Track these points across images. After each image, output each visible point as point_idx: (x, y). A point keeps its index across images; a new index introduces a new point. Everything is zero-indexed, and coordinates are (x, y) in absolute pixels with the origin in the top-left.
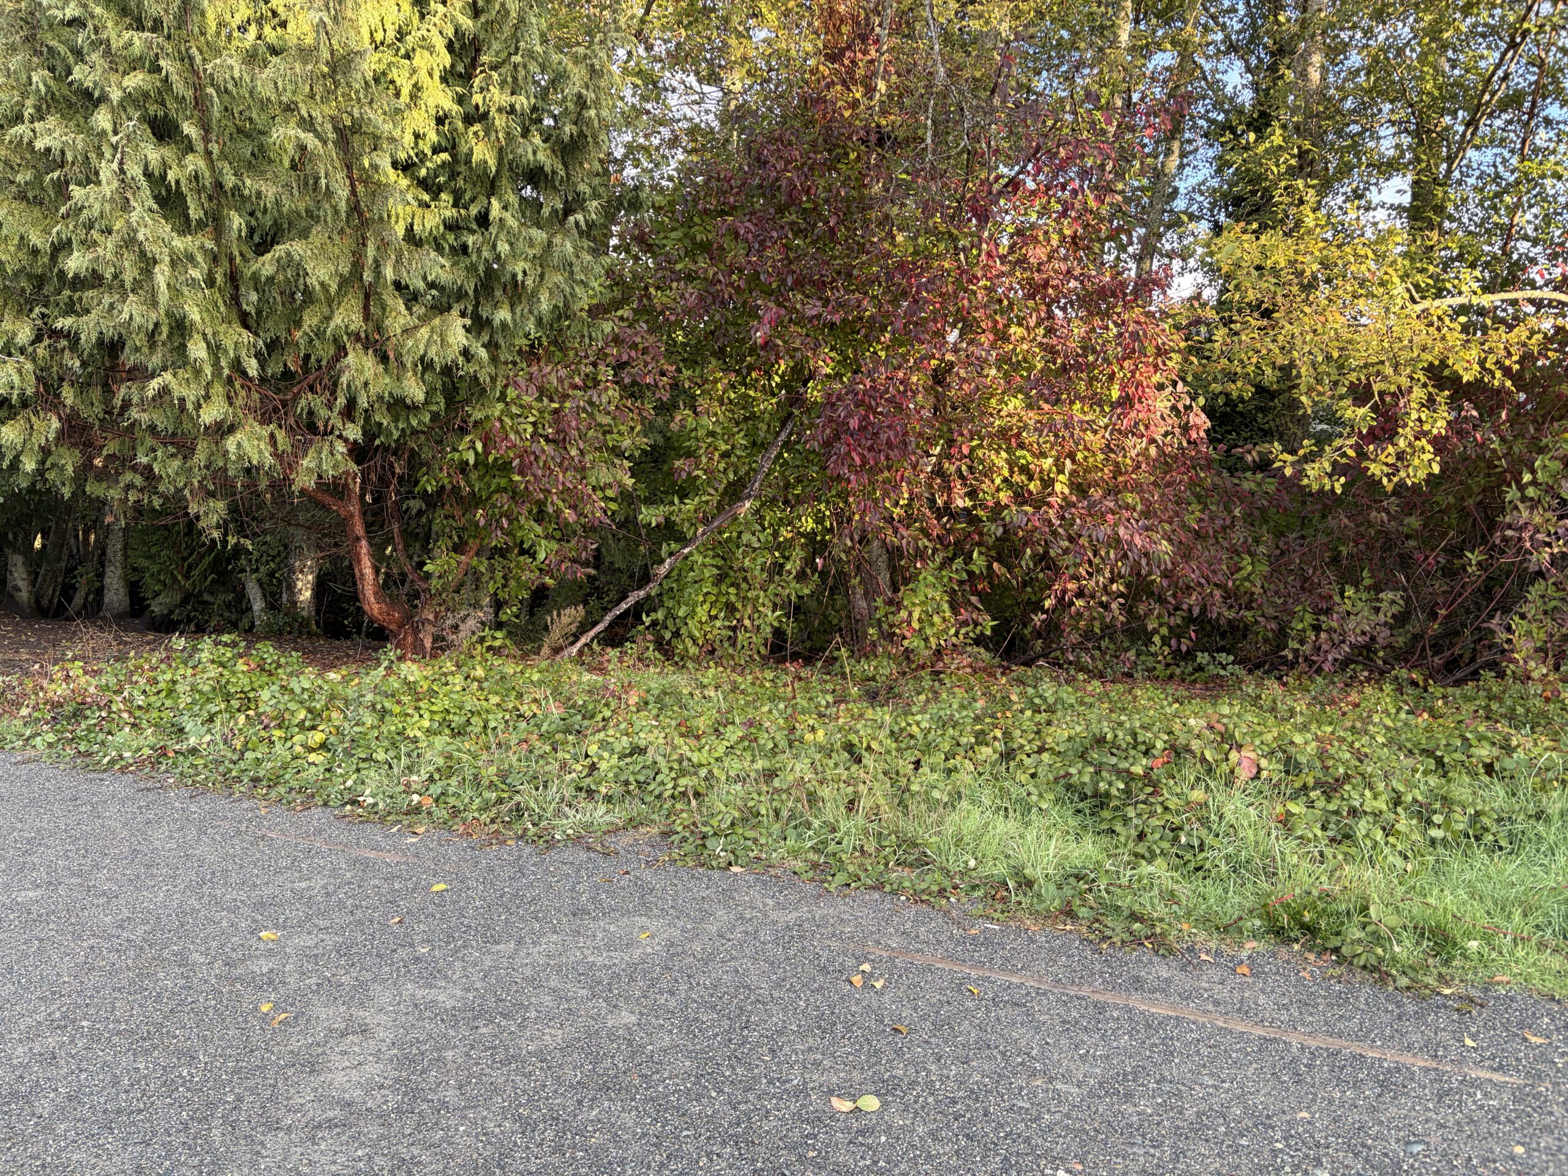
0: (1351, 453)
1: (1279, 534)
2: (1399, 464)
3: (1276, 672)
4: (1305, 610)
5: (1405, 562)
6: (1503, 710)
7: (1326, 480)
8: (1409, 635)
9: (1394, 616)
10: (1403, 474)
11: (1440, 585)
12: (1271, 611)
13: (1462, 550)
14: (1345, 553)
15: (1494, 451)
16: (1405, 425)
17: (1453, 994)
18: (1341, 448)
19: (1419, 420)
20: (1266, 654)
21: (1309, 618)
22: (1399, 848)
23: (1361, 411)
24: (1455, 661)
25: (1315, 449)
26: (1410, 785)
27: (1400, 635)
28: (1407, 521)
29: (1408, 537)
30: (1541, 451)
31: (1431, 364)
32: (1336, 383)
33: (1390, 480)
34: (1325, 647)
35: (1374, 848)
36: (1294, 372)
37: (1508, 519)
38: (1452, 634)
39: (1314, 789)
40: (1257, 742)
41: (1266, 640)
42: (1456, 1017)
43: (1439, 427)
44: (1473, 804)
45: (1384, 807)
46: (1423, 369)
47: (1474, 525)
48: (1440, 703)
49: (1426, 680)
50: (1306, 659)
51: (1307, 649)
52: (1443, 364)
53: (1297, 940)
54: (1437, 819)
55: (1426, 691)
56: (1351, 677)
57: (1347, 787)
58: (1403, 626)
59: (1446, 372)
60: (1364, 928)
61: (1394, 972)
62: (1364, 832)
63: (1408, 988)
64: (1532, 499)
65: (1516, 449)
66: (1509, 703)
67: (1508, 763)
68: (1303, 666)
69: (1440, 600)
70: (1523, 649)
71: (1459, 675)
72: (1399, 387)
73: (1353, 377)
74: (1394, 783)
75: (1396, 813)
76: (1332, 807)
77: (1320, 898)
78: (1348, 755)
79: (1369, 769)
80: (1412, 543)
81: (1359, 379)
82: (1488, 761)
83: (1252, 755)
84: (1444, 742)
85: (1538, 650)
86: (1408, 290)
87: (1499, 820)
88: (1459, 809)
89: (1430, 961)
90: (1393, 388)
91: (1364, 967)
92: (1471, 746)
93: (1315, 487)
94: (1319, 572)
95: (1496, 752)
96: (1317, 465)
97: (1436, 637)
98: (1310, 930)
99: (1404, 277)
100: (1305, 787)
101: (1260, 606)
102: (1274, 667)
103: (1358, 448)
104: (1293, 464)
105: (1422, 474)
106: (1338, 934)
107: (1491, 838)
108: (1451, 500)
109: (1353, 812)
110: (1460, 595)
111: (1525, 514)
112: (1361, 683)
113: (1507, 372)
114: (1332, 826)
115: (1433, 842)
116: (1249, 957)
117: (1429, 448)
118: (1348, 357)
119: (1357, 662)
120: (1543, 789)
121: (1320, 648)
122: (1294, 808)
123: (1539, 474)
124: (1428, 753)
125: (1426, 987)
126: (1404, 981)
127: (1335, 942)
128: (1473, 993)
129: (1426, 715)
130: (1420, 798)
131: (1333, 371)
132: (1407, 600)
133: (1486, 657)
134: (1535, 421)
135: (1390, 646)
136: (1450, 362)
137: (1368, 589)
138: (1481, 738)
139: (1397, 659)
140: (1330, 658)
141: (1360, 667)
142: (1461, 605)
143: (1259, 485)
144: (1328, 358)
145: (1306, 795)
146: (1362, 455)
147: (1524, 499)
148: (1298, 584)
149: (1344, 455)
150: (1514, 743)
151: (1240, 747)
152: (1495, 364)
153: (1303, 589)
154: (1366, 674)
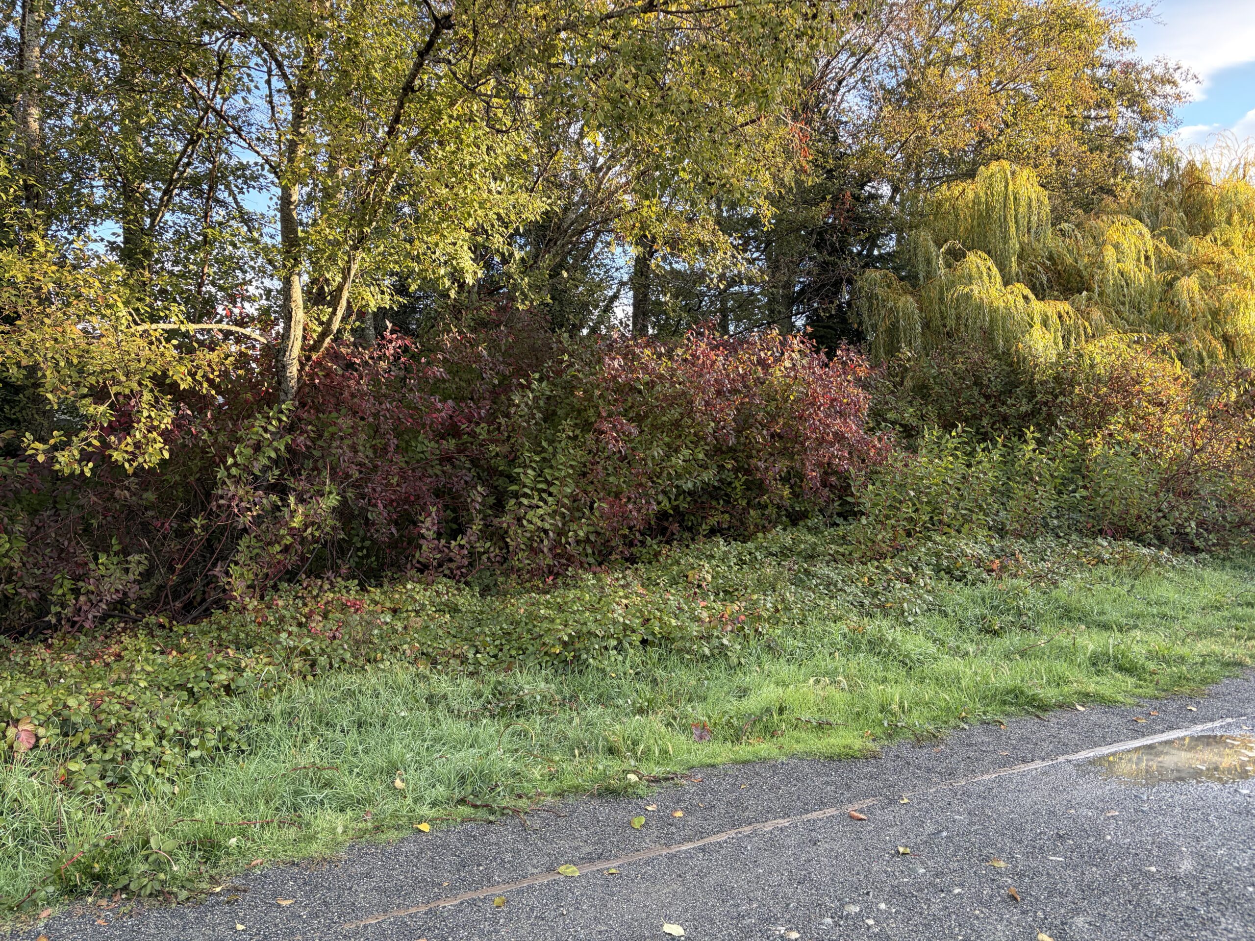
0: (96, 443)
1: (33, 512)
2: (137, 452)
3: (42, 637)
4: (64, 578)
5: (146, 529)
6: (231, 638)
7: (76, 466)
8: (154, 587)
9: (140, 574)
10: (141, 460)
11: (174, 545)
12: (31, 582)
13: (189, 516)
14: (95, 525)
15: (205, 441)
16: (139, 422)
17: (222, 890)
18: (87, 439)
19: (149, 417)
20: (29, 620)
21: (68, 584)
22: (167, 775)
23: (101, 409)
24: (191, 603)
25: (63, 438)
26: (171, 720)
27: (146, 588)
28: (145, 496)
29: (146, 509)
30: (238, 441)
31: (155, 374)
32: (78, 384)
33: (131, 465)
34: (85, 608)
35: (147, 781)
36: (40, 374)
37: (220, 492)
38: (187, 581)
39: (91, 744)
40: (33, 714)
41: (29, 609)
42: (227, 908)
43: (167, 422)
44: (220, 722)
45: (152, 744)
46: (150, 377)
47: (195, 496)
48: (184, 640)
49: (170, 622)
50: (68, 620)
51: (68, 611)
52: (165, 374)
53: (89, 893)
54: (195, 742)
55: (171, 630)
56: (109, 630)
57: (119, 735)
58: (149, 580)
59: (168, 381)
60: (147, 860)
61: (175, 890)
62: (137, 771)
63: (188, 899)
64: (235, 476)
65: (220, 439)
66: (234, 631)
67: (241, 682)
68: (66, 627)
69: (176, 556)
70: (239, 587)
71: (195, 613)
72: (132, 391)
73: (92, 380)
74: (158, 721)
75: (161, 746)
76: (107, 757)
77: (107, 846)
78: (118, 707)
79: (137, 715)
80: (150, 513)
81: (98, 382)
82: (226, 683)
83: (30, 727)
84: (192, 675)
85: (248, 587)
86: (131, 314)
87: (240, 730)
88: (210, 730)
89: (202, 868)
90: (127, 391)
91: (151, 895)
92: (213, 674)
93: (67, 471)
94: (73, 543)
95: (231, 674)
96: (66, 453)
97: (174, 586)
98: (100, 878)
99: (126, 303)
100: (82, 744)
101: (21, 578)
102: (38, 631)
103: (100, 438)
104: (45, 452)
105: (156, 460)
106: (125, 872)
107: (235, 745)
108: (177, 478)
109: (127, 755)
110: (190, 551)
111: (232, 488)
112: (119, 633)
113: (211, 382)
114: (109, 773)
115: (193, 761)
116: (46, 926)
117: (159, 439)
118: (87, 364)
119: (113, 616)
120: (267, 696)
121: (80, 609)
122: (73, 766)
123: (238, 459)
124: (181, 687)
125: (202, 892)
126: (184, 894)
127: (124, 881)
128: (238, 882)
129: (174, 653)
130: (180, 728)
131: (75, 375)
132: (150, 560)
133: (213, 596)
134: (231, 418)
135: (140, 598)
136: (171, 373)
137: (116, 554)
138: (219, 666)
139: (146, 608)
140: (90, 616)
141: (117, 620)
142: (192, 559)
143: (11, 469)
144: (69, 363)
145: (84, 751)
146: (106, 445)
147: (230, 476)
148: (55, 555)
149: (89, 444)
150: (243, 665)
151: (16, 722)
152: (203, 377)
153: (59, 558)
154: (122, 625)
